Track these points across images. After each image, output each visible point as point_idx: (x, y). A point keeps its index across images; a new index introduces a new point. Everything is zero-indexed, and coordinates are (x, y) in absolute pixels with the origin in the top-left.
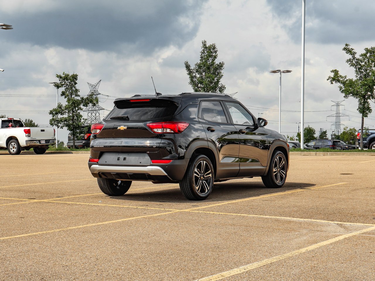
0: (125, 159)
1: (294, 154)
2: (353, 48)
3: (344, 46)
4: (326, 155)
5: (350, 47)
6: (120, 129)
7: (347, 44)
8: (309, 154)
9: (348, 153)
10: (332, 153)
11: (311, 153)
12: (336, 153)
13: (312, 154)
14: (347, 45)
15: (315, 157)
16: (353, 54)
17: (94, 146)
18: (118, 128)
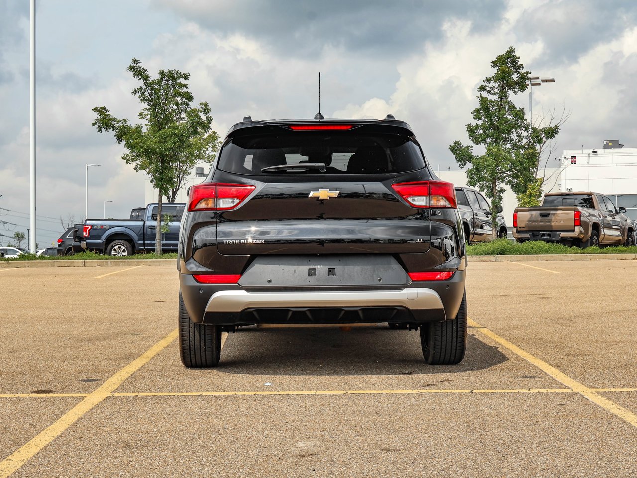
0: (331, 272)
1: (39, 265)
2: (145, 69)
3: (130, 63)
4: (104, 266)
5: (142, 65)
6: (318, 198)
7: (137, 59)
8: (69, 264)
9: (147, 262)
10: (117, 262)
11: (74, 262)
12: (125, 262)
13: (75, 264)
14: (135, 61)
15: (82, 270)
16: (146, 78)
17: (225, 241)
18: (312, 194)
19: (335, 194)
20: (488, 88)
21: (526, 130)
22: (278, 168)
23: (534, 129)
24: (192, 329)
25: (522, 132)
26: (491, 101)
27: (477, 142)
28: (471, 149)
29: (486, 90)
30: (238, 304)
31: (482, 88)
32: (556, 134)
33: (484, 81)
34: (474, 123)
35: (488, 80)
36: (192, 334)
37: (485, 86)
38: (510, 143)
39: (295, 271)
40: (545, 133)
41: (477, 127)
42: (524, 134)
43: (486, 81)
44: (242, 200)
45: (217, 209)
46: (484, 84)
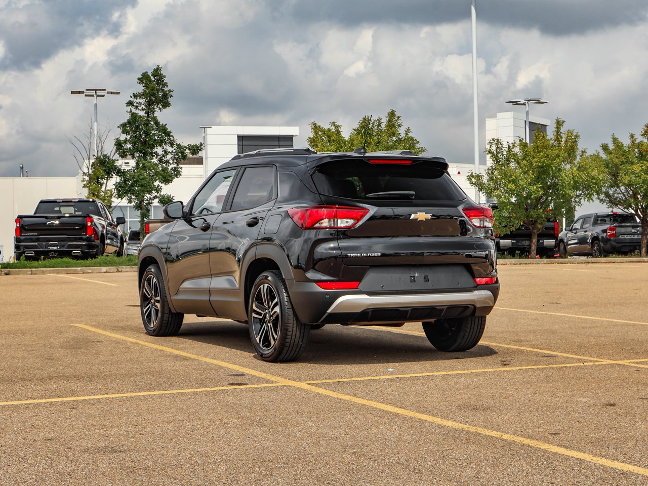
0: (425, 278)
6: (417, 219)
17: (349, 255)
18: (413, 216)
19: (429, 216)
20: (135, 104)
21: (172, 145)
22: (379, 195)
23: (179, 146)
24: (295, 329)
25: (168, 147)
26: (141, 117)
27: (123, 156)
28: (117, 162)
29: (133, 105)
30: (359, 305)
31: (130, 103)
32: (200, 150)
33: (131, 97)
34: (123, 137)
35: (135, 96)
36: (294, 333)
37: (133, 102)
38: (156, 158)
39: (400, 278)
40: (189, 149)
41: (126, 141)
42: (170, 149)
43: (133, 97)
44: (358, 220)
45: (336, 228)
46: (132, 100)
